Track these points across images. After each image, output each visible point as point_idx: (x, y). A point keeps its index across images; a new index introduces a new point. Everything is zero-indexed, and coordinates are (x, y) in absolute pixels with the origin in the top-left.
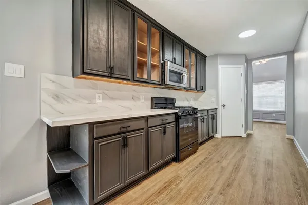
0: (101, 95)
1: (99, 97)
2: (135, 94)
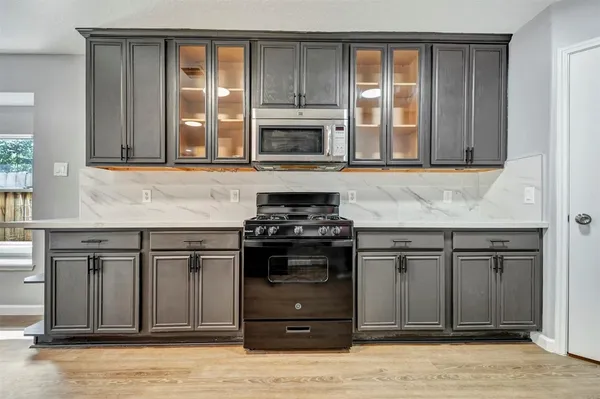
0: (149, 192)
1: (147, 194)
2: (217, 187)
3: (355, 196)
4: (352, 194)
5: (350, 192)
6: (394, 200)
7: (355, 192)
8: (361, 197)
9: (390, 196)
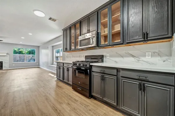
3: (109, 56)
4: (108, 55)
5: (107, 55)
6: (122, 57)
7: (109, 55)
8: (111, 56)
9: (121, 55)
